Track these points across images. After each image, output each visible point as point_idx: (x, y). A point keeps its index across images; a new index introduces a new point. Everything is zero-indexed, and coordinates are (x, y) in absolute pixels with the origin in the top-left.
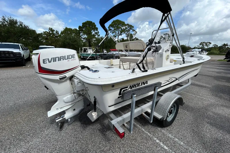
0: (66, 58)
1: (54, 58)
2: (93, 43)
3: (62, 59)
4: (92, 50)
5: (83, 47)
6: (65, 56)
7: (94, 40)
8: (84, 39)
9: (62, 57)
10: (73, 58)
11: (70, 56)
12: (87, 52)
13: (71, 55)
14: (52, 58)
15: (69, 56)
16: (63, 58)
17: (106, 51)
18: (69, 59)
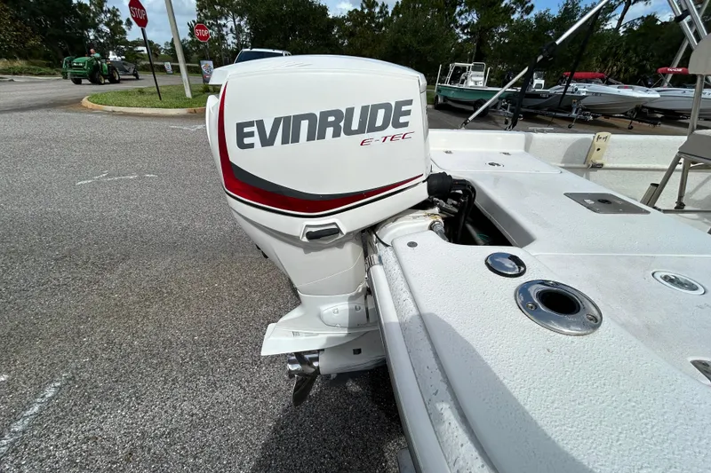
0: (355, 126)
1: (287, 119)
2: (494, 45)
3: (330, 131)
4: (483, 73)
5: (452, 62)
6: (350, 111)
7: (503, 35)
8: (464, 27)
9: (331, 119)
10: (397, 125)
11: (381, 113)
12: (462, 83)
13: (387, 106)
14: (277, 122)
15: (376, 108)
16: (335, 125)
17: (542, 82)
18: (373, 129)
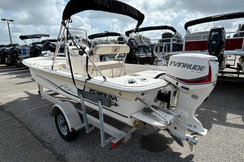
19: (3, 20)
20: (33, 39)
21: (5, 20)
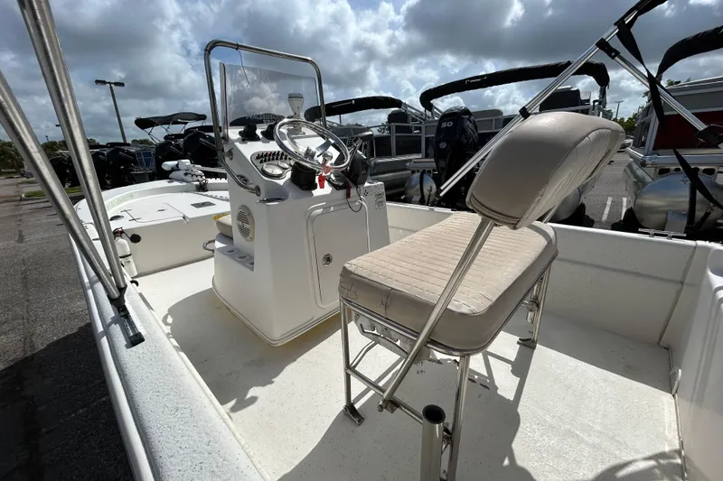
19: (97, 82)
20: (166, 126)
21: (104, 82)
